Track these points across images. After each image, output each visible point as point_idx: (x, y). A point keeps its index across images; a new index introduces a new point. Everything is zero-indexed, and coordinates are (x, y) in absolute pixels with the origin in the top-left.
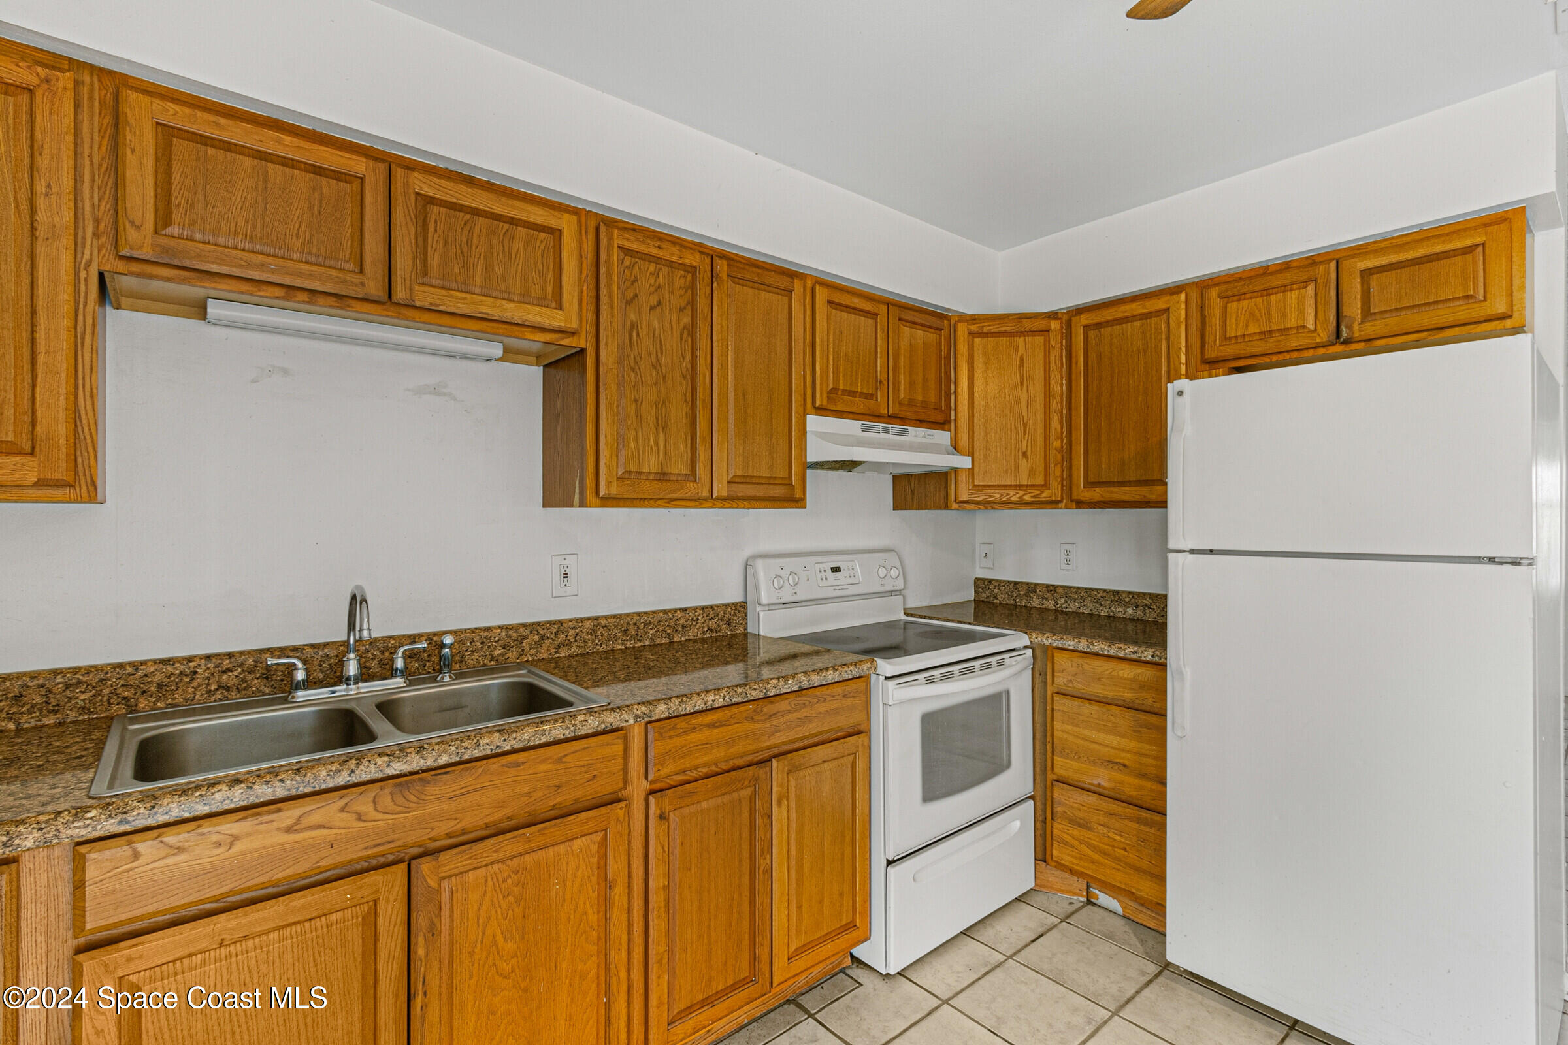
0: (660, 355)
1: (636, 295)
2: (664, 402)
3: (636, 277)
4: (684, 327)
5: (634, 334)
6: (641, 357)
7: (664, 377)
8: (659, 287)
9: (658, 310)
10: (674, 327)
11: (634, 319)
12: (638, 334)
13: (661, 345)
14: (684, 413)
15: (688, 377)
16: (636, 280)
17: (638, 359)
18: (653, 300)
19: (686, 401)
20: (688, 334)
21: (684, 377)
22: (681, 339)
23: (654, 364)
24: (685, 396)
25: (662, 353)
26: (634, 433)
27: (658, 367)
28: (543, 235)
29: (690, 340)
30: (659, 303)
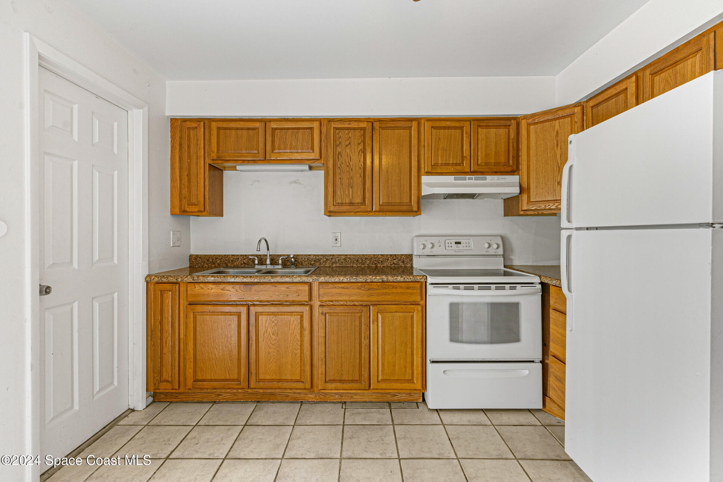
0: (350, 162)
1: (340, 142)
2: (352, 178)
3: (340, 136)
4: (360, 150)
5: (340, 156)
6: (342, 164)
7: (352, 169)
8: (350, 138)
9: (349, 145)
10: (356, 151)
11: (340, 151)
12: (341, 156)
13: (350, 158)
14: (360, 181)
15: (362, 168)
16: (340, 137)
17: (341, 164)
18: (347, 143)
19: (361, 176)
20: (362, 152)
21: (360, 168)
22: (359, 154)
23: (348, 165)
24: (361, 175)
25: (351, 161)
26: (340, 190)
27: (349, 166)
28: (308, 130)
29: (362, 154)
30: (350, 143)
